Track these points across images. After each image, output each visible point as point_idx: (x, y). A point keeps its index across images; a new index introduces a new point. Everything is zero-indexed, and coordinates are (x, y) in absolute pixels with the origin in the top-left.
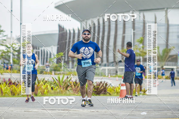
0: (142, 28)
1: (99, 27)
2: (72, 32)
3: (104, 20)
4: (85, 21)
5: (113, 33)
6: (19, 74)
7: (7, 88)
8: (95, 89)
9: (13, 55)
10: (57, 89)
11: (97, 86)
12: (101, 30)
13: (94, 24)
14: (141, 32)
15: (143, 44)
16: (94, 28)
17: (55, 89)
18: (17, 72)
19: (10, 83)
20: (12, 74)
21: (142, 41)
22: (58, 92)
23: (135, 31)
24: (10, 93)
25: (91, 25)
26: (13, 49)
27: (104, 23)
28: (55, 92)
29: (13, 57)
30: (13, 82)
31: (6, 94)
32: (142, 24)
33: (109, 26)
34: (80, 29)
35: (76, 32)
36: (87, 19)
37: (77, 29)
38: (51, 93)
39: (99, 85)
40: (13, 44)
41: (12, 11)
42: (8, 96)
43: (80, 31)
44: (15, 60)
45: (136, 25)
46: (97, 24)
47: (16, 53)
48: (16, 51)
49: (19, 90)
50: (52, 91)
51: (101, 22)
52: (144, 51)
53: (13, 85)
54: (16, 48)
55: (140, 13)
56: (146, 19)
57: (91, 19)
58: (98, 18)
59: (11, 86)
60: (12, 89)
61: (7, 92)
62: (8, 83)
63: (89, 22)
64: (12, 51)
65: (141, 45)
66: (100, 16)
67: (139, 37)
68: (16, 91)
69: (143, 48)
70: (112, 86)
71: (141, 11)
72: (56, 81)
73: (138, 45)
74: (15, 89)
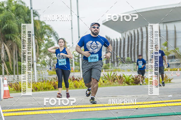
0: (166, 35)
1: (135, 36)
2: (116, 41)
3: (138, 31)
4: (125, 32)
5: (145, 40)
6: (79, 73)
7: (71, 83)
8: (134, 80)
9: (75, 59)
10: (107, 82)
11: (135, 78)
12: (136, 38)
13: (131, 35)
14: (165, 38)
15: (167, 47)
16: (131, 37)
17: (106, 81)
18: (78, 72)
19: (74, 79)
20: (75, 73)
21: (166, 45)
22: (108, 84)
23: (161, 38)
24: (74, 86)
25: (129, 35)
26: (74, 55)
27: (138, 33)
28: (106, 84)
29: (74, 61)
30: (75, 79)
31: (71, 87)
32: (165, 33)
33: (142, 35)
34: (121, 38)
35: (119, 40)
36: (126, 31)
37: (119, 38)
38: (103, 85)
39: (137, 78)
40: (74, 52)
41: (72, 28)
42: (73, 89)
43: (121, 40)
44: (76, 63)
45: (161, 33)
46: (133, 34)
47: (77, 58)
48: (76, 56)
49: (80, 84)
50: (104, 84)
51: (136, 33)
52: (168, 52)
53: (76, 81)
54: (76, 54)
55: (163, 24)
56: (168, 29)
57: (129, 31)
58: (134, 29)
59: (74, 82)
60: (75, 83)
61: (72, 85)
62: (72, 79)
63: (128, 33)
64: (74, 56)
65: (166, 48)
66: (135, 29)
67: (164, 42)
68: (78, 85)
69: (167, 49)
70: (146, 78)
71: (164, 23)
72: (106, 76)
73: (164, 47)
74: (77, 83)
